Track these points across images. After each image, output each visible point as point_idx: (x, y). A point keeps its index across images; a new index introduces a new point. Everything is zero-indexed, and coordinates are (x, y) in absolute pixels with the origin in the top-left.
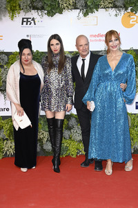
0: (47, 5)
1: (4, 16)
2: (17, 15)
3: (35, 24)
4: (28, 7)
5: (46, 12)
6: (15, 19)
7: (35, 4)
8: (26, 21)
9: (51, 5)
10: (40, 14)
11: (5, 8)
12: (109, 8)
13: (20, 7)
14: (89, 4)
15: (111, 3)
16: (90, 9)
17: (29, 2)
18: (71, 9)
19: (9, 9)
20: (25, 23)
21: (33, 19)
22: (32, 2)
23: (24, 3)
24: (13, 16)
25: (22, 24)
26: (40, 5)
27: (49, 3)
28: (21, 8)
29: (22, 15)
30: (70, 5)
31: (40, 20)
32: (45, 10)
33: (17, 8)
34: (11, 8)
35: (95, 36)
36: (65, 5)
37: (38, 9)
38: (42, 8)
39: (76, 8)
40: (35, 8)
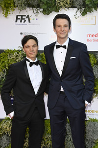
0: (43, 3)
2: (11, 13)
3: (29, 22)
4: (23, 5)
5: (42, 10)
6: (9, 16)
7: (31, 2)
9: (47, 3)
10: (35, 12)
13: (14, 4)
14: (87, 3)
16: (89, 8)
18: (68, 8)
19: (3, 6)
21: (28, 17)
24: (7, 13)
25: (16, 21)
26: (35, 2)
27: (45, 1)
28: (16, 5)
29: (17, 12)
30: (67, 3)
31: (35, 18)
32: (40, 8)
33: (12, 5)
34: (5, 5)
35: (93, 36)
36: (62, 3)
37: (33, 7)
38: (38, 6)
39: (73, 7)
40: (30, 6)
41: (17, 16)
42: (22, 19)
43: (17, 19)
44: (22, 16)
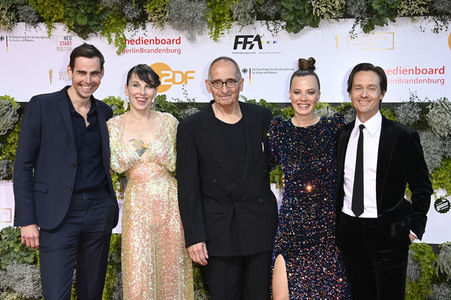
0: (287, 10)
1: (201, 33)
2: (226, 31)
3: (261, 47)
4: (248, 16)
5: (284, 24)
6: (221, 38)
7: (262, 9)
8: (242, 42)
9: (295, 10)
10: (272, 28)
11: (202, 18)
12: (419, 15)
13: (231, 16)
14: (375, 7)
15: (425, 6)
16: (379, 17)
17: (250, 6)
18: (337, 18)
19: (210, 19)
20: (240, 46)
21: (258, 38)
22: (256, 5)
23: (240, 8)
24: (217, 32)
25: (235, 48)
26: (272, 10)
27: (290, 7)
28: (235, 16)
29: (236, 30)
30: (334, 9)
31: (272, 39)
32: (281, 20)
33: (227, 17)
34: (214, 19)
36: (324, 10)
37: (267, 18)
38: (277, 17)
39: (347, 16)
40: (261, 17)
41: (237, 37)
42: (246, 43)
43: (237, 43)
44: (246, 37)
